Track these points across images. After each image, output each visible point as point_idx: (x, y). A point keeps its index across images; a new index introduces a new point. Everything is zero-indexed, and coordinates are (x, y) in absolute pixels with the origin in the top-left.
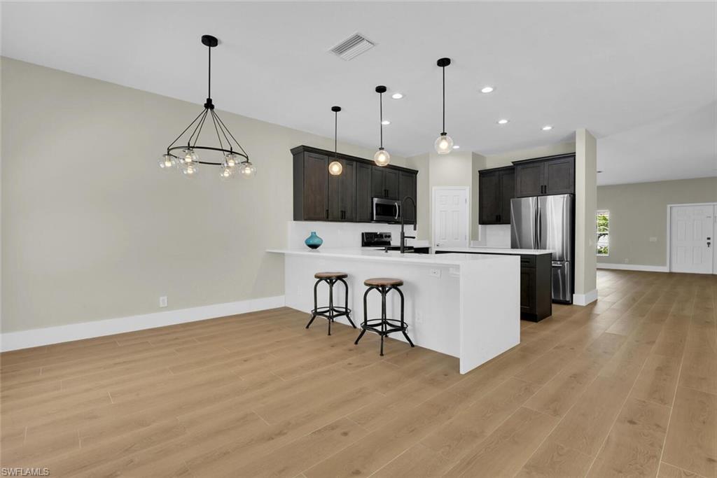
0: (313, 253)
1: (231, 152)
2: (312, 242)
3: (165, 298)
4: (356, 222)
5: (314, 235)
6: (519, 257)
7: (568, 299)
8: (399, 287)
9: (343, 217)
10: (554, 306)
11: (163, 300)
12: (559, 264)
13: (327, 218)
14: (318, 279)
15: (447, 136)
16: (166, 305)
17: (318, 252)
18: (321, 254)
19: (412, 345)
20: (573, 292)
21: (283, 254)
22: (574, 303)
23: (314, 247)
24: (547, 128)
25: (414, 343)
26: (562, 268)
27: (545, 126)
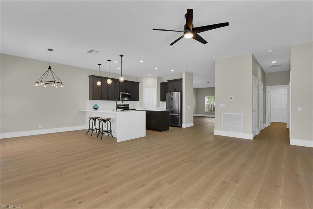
0: (96, 111)
1: (55, 82)
2: (96, 107)
3: (41, 125)
4: (113, 100)
5: (96, 105)
6: (145, 111)
7: (180, 125)
8: (109, 120)
9: (108, 99)
10: (170, 127)
11: (40, 126)
12: (177, 114)
13: (101, 99)
14: (90, 119)
15: (123, 77)
16: (41, 127)
17: (97, 110)
18: (99, 111)
19: (113, 137)
20: (182, 123)
21: (85, 111)
22: (182, 127)
23: (96, 109)
24: (172, 71)
25: (114, 137)
26: (179, 116)
27: (172, 70)
